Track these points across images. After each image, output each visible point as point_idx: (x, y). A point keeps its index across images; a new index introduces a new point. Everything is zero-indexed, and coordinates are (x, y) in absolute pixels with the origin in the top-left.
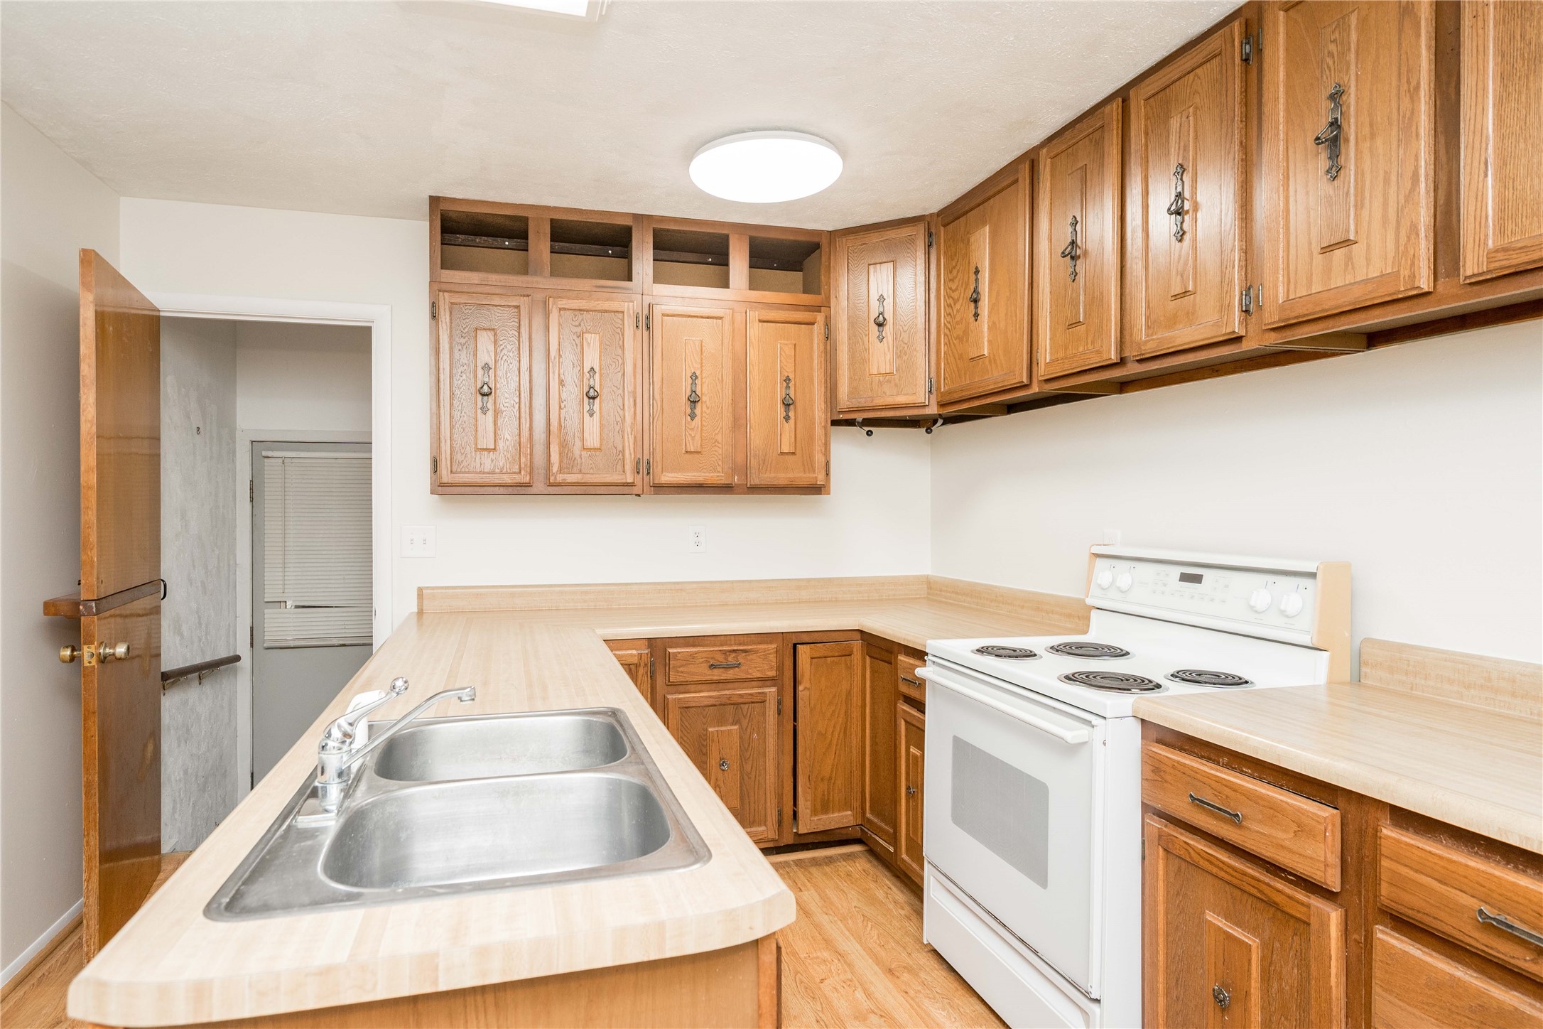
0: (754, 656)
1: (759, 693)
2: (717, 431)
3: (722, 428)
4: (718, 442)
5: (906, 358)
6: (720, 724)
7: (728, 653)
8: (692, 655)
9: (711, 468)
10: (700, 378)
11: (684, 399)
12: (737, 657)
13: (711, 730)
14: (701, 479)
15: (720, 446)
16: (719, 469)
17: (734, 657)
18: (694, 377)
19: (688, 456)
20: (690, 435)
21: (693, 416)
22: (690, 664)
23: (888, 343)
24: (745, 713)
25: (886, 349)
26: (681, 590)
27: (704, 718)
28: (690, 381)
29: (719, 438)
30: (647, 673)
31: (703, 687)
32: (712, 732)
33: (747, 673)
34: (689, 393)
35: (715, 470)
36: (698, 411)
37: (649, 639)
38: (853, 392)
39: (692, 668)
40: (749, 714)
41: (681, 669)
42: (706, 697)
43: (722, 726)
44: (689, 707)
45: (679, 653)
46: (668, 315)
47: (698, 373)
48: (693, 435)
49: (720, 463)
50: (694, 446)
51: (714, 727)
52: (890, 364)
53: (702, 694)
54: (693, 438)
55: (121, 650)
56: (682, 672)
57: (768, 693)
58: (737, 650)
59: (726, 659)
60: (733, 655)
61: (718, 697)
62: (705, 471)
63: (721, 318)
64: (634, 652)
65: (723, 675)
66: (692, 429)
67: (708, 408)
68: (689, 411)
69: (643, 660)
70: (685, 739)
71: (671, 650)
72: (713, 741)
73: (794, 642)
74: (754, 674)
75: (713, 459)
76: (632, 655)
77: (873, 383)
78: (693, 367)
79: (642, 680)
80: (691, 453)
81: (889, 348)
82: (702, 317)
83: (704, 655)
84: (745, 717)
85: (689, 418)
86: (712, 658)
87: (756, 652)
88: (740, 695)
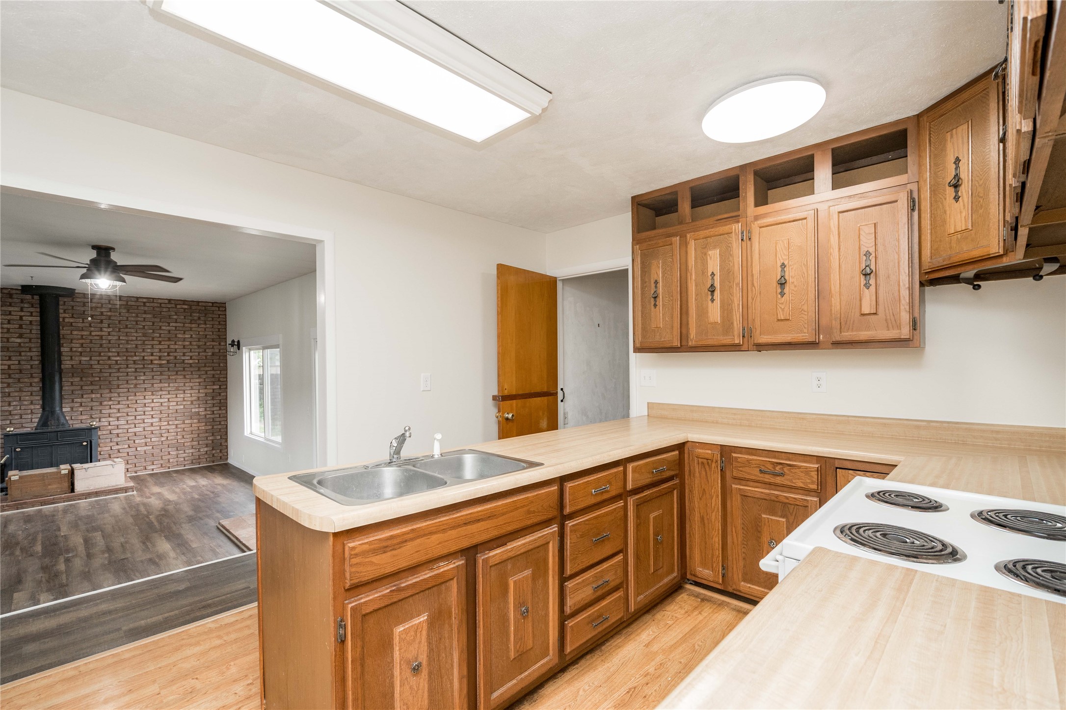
0: (797, 471)
1: (802, 499)
2: (803, 303)
3: (807, 300)
4: (804, 311)
5: (981, 211)
6: (771, 514)
7: (775, 464)
8: (748, 461)
9: (799, 330)
10: (787, 266)
11: (775, 284)
12: (783, 468)
13: (764, 516)
14: (789, 338)
15: (806, 313)
16: (805, 331)
17: (780, 469)
18: (783, 266)
19: (780, 323)
20: (781, 308)
21: (782, 294)
22: (746, 466)
23: (963, 201)
24: (791, 511)
25: (962, 207)
26: (803, 418)
27: (759, 506)
28: (780, 269)
29: (805, 308)
30: (717, 467)
31: (759, 485)
32: (764, 518)
33: (791, 481)
34: (779, 278)
35: (802, 332)
36: (786, 290)
37: (721, 445)
38: (934, 253)
39: (747, 469)
40: (794, 513)
41: (741, 469)
42: (759, 492)
43: (772, 516)
44: (747, 496)
45: (739, 457)
46: (763, 227)
47: (786, 263)
48: (783, 308)
49: (806, 326)
50: (783, 315)
51: (766, 515)
52: (966, 221)
53: (756, 489)
54: (783, 310)
55: (510, 416)
56: (741, 471)
57: (810, 501)
58: (783, 463)
59: (774, 468)
60: (781, 466)
61: (768, 494)
62: (793, 333)
63: (805, 218)
64: (710, 452)
65: (772, 479)
66: (782, 303)
67: (795, 286)
68: (779, 290)
69: (714, 457)
70: (745, 517)
71: (734, 455)
72: (765, 524)
73: (837, 466)
74: (797, 484)
75: (801, 324)
76: (708, 453)
77: (952, 242)
78: (783, 259)
79: (714, 471)
80: (782, 320)
81: (964, 205)
82: (789, 222)
83: (757, 462)
84: (791, 514)
85: (779, 296)
86: (763, 466)
87: (799, 467)
88: (785, 496)
